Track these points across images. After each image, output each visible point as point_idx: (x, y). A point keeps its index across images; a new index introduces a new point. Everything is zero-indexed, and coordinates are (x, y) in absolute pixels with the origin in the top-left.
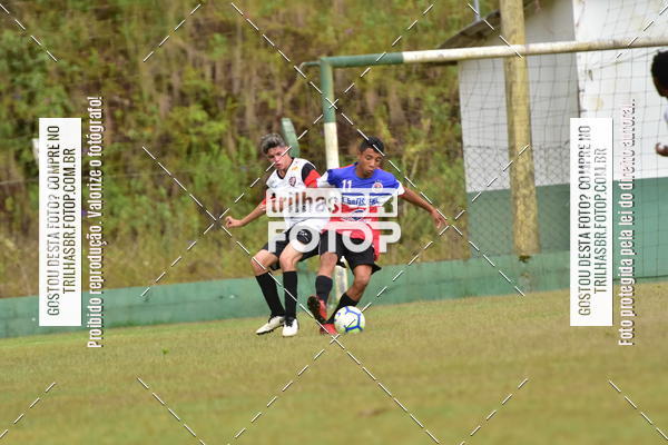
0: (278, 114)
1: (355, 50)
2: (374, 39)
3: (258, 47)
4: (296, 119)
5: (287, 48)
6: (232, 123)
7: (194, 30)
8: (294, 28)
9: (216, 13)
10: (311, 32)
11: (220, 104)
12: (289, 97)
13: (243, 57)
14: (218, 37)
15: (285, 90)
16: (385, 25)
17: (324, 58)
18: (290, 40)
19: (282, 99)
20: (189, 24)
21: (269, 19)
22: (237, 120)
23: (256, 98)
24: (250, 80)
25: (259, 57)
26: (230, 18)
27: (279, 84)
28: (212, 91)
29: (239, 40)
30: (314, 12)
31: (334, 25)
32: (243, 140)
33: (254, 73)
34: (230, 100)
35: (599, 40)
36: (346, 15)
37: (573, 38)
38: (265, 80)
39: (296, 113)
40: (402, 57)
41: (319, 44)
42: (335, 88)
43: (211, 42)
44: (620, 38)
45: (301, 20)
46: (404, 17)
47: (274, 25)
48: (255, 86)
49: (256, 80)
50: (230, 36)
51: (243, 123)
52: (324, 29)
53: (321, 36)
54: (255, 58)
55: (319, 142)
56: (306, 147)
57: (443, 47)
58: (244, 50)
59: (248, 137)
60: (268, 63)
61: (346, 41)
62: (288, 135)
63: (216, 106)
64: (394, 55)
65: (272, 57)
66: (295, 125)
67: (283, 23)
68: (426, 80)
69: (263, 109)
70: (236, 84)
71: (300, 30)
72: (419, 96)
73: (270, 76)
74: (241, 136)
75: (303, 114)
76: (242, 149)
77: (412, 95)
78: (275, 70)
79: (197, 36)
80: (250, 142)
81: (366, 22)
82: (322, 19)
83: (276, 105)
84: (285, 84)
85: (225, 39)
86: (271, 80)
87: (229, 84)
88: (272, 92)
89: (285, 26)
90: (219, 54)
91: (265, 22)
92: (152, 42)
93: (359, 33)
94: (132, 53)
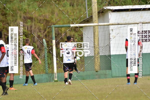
0: (42, 38)
1: (60, 24)
2: (64, 21)
3: (38, 23)
4: (46, 39)
5: (44, 23)
6: (32, 40)
7: (23, 19)
8: (46, 19)
9: (29, 15)
10: (50, 20)
11: (29, 35)
12: (44, 34)
13: (34, 25)
14: (29, 20)
15: (44, 33)
16: (67, 19)
17: (53, 25)
18: (45, 21)
19: (43, 35)
20: (22, 17)
21: (41, 16)
22: (33, 39)
23: (37, 34)
24: (36, 30)
25: (38, 25)
26: (31, 16)
27: (42, 31)
28: (27, 32)
29: (34, 21)
30: (51, 15)
31: (55, 18)
32: (34, 44)
33: (37, 28)
34: (31, 34)
35: (114, 23)
36: (58, 16)
37: (109, 22)
38: (39, 30)
39: (46, 38)
40: (70, 26)
41: (52, 22)
42: (55, 32)
43: (27, 21)
44: (119, 22)
45: (48, 17)
46: (71, 17)
47: (42, 18)
48: (37, 31)
49: (37, 30)
50: (31, 20)
51: (34, 40)
52: (53, 19)
53: (52, 20)
54: (37, 25)
55: (51, 44)
56: (48, 45)
57: (79, 24)
58: (34, 23)
59: (35, 43)
60: (40, 26)
61: (58, 22)
62: (44, 43)
63: (28, 36)
64: (68, 25)
65: (41, 25)
66: (46, 40)
67: (44, 17)
68: (75, 31)
69: (39, 37)
70: (33, 31)
71: (47, 19)
72: (74, 34)
73: (40, 29)
74: (34, 42)
75: (48, 38)
76: (34, 45)
77: (72, 34)
78: (42, 28)
79: (24, 20)
80: (36, 44)
81: (62, 18)
82: (52, 17)
83: (42, 36)
84: (44, 31)
85: (30, 21)
86: (41, 30)
87: (31, 31)
88: (41, 33)
89: (44, 18)
90: (29, 24)
91: (40, 17)
92: (14, 21)
93: (61, 20)
94: (9, 24)
